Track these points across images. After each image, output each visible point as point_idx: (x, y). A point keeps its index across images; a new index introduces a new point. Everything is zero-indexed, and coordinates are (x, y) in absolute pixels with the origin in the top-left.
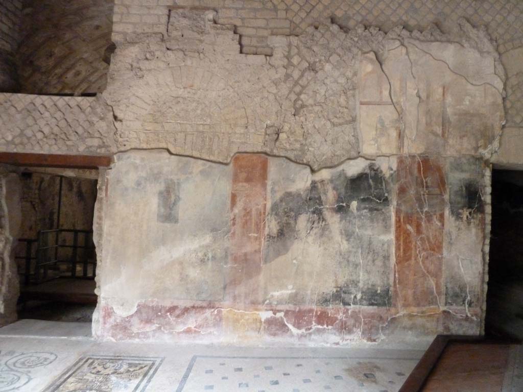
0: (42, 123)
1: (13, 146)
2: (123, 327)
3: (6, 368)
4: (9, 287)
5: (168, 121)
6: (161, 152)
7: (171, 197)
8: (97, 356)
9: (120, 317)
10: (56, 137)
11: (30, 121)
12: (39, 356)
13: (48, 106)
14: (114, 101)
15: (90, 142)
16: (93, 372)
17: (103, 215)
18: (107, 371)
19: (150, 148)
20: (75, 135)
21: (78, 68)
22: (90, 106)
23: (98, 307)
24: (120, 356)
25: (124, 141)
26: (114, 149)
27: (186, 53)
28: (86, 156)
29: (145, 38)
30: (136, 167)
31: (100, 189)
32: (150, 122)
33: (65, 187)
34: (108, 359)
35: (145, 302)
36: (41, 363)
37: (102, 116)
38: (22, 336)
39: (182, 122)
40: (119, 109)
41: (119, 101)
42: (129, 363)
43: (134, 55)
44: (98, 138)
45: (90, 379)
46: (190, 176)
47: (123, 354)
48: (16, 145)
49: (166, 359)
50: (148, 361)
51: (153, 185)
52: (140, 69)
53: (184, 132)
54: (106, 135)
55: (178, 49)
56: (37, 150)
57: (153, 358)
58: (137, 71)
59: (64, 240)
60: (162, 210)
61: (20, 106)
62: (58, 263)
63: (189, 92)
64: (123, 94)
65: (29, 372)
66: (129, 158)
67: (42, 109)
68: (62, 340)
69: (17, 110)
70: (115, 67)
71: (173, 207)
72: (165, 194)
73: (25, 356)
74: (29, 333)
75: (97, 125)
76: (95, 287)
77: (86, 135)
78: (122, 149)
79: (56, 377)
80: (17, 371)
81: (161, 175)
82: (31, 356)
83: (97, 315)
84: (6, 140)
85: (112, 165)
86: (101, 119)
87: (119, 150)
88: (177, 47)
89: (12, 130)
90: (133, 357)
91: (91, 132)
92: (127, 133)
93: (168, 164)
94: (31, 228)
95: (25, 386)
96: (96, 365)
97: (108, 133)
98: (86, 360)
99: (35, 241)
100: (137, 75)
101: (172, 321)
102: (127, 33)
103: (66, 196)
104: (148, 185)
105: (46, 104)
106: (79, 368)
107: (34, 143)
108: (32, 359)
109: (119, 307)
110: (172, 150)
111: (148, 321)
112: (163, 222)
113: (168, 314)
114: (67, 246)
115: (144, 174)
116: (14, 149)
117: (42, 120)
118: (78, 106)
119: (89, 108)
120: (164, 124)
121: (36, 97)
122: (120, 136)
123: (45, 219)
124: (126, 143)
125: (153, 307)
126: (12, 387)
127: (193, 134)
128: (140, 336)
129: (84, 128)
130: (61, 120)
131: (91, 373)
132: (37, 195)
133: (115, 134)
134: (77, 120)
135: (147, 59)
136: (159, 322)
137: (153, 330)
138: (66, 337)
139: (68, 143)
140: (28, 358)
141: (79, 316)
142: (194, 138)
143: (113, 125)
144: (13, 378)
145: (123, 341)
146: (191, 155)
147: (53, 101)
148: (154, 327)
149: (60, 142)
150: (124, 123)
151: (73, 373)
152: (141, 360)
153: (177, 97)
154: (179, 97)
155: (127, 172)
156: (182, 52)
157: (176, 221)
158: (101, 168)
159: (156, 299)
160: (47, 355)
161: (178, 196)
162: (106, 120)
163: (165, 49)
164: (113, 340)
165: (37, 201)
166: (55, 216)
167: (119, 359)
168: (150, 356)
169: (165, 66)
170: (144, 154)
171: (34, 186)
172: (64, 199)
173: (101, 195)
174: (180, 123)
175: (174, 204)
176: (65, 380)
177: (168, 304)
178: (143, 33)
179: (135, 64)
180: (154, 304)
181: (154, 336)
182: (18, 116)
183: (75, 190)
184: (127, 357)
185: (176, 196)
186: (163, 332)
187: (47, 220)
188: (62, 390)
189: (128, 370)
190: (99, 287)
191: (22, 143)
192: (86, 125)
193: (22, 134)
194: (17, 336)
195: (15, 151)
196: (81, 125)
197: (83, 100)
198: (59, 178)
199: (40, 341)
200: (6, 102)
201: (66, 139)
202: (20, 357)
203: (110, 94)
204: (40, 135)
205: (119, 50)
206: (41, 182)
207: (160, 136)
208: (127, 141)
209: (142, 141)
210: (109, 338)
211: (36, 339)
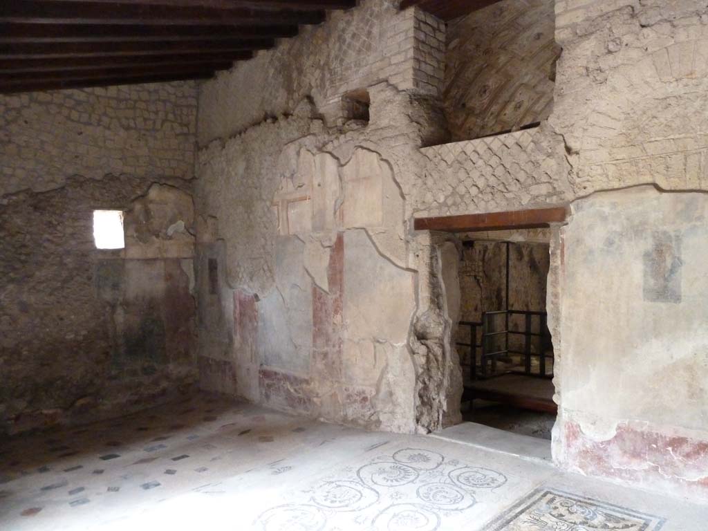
0: (475, 175)
1: (446, 208)
2: (596, 456)
3: (449, 481)
4: (451, 379)
5: (653, 139)
6: (644, 190)
7: (665, 261)
8: (559, 491)
9: (591, 440)
10: (492, 191)
11: (462, 175)
12: (486, 474)
13: (481, 152)
14: (565, 127)
15: (535, 190)
16: (553, 513)
17: (559, 290)
18: (573, 518)
19: (624, 186)
20: (515, 183)
21: (518, 98)
22: (533, 141)
23: (559, 421)
24: (593, 500)
25: (584, 182)
26: (569, 196)
27: (675, 23)
28: (532, 211)
29: (604, 22)
30: (604, 219)
31: (554, 254)
32: (623, 146)
33: (513, 255)
34: (575, 500)
35: (629, 423)
36: (488, 484)
37: (550, 151)
38: (466, 443)
39: (677, 136)
40: (574, 137)
41: (572, 125)
42: (606, 514)
43: (589, 53)
44: (547, 182)
45: (550, 524)
46: (698, 223)
47: (596, 497)
48: (449, 207)
49: (668, 522)
50: (638, 517)
51: (633, 243)
52: (600, 70)
53: (682, 152)
54: (557, 177)
55: (661, 21)
56: (473, 210)
57: (645, 514)
58: (596, 75)
59: (516, 325)
60: (652, 282)
61: (450, 158)
62: (509, 354)
63: (686, 85)
64: (577, 114)
65: (474, 492)
66: (592, 205)
67: (474, 157)
68: (513, 457)
69: (448, 165)
70: (564, 77)
71: (670, 275)
72: (654, 255)
73: (469, 470)
74: (474, 440)
75: (543, 164)
76: (554, 393)
77: (529, 181)
78: (582, 193)
79: (505, 508)
80: (461, 488)
81: (646, 227)
82: (476, 472)
83: (557, 432)
84: (438, 203)
85: (568, 219)
86: (548, 156)
87: (577, 195)
88: (659, 18)
89: (444, 189)
90: (612, 505)
91: (536, 177)
92: (587, 169)
93: (655, 207)
94: (476, 309)
95: (468, 510)
96: (558, 505)
97: (560, 173)
98: (544, 493)
99: (479, 325)
100: (597, 80)
101: (677, 462)
102: (577, 24)
103: (515, 267)
104: (625, 243)
105: (478, 149)
106: (534, 503)
107: (468, 201)
108: (478, 475)
109: (590, 425)
110: (663, 185)
111: (636, 455)
112: (653, 300)
113: (670, 449)
114: (519, 333)
115: (617, 228)
116: (447, 211)
117: (475, 170)
118: (517, 144)
119: (532, 144)
120: (645, 145)
121: (467, 144)
122: (578, 174)
123: (491, 298)
124: (586, 184)
125: (642, 433)
126: (454, 506)
127: (700, 153)
128: (624, 475)
129: (527, 173)
130: (498, 166)
131: (551, 514)
132: (481, 268)
133: (569, 174)
134: (517, 163)
135: (610, 52)
136: (654, 459)
137: (645, 471)
138: (518, 456)
139: (507, 195)
140: (472, 474)
141: (535, 428)
142: (703, 159)
143: (566, 162)
144: (457, 496)
145: (597, 477)
146: (698, 188)
147: (486, 144)
148: (646, 465)
149: (498, 196)
150: (582, 154)
151: (528, 508)
152: (625, 514)
153: (665, 99)
154: (668, 97)
155: (591, 227)
156: (669, 23)
157: (678, 299)
158: (552, 224)
159: (648, 422)
160: (495, 475)
161: (679, 259)
162: (556, 156)
163: (637, 28)
164: (582, 472)
165: (481, 274)
166: (503, 294)
167: (591, 504)
168: (641, 511)
169: (641, 54)
170: (614, 197)
171: (477, 257)
172: (512, 272)
173: (555, 262)
174: (673, 139)
175: (672, 271)
176: (516, 516)
177: (668, 432)
178: (601, 16)
179: (592, 66)
180: (645, 429)
181: (646, 479)
182: (449, 171)
183: (526, 258)
184: (603, 502)
185: (674, 257)
186: (662, 477)
187: (494, 300)
188: (513, 529)
189: (606, 525)
190: (559, 393)
191: (454, 204)
192: (529, 167)
193: (454, 193)
194: (461, 442)
195: (448, 214)
196: (523, 170)
197: (523, 134)
198: (506, 245)
199: (486, 454)
200: (436, 157)
201: (505, 191)
202: (463, 470)
203: (558, 118)
204: (474, 191)
205: (567, 52)
206: (485, 251)
207: (641, 165)
208: (588, 181)
209: (611, 178)
210: (574, 468)
211: (481, 450)
